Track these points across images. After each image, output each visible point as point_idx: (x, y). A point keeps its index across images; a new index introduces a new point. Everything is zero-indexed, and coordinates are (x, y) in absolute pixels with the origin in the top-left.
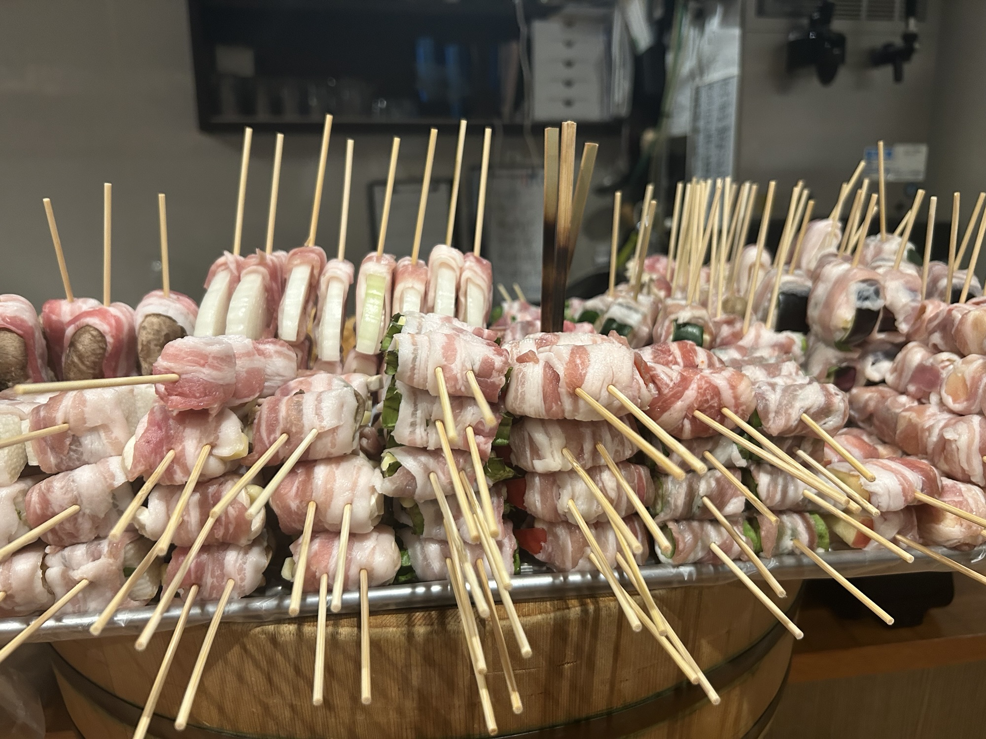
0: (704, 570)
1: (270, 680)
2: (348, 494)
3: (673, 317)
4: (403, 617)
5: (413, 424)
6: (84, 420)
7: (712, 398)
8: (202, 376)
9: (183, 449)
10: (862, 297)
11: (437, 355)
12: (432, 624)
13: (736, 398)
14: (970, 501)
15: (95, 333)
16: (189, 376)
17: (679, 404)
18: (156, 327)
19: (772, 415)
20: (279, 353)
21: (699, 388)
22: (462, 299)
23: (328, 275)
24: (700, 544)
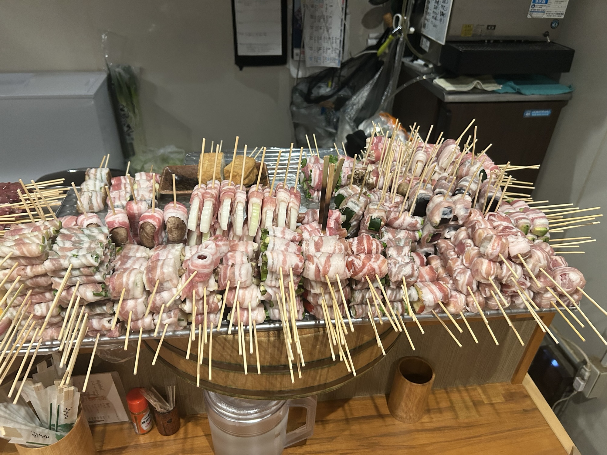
0: (365, 320)
1: (224, 349)
2: (249, 300)
3: (370, 215)
4: (267, 333)
5: (271, 281)
6: (164, 279)
7: (372, 272)
8: (205, 272)
9: (198, 290)
10: (444, 214)
11: (280, 264)
12: (276, 337)
13: (381, 271)
14: (459, 301)
15: (151, 225)
16: (201, 272)
17: (361, 274)
18: (173, 222)
19: (393, 276)
20: (223, 245)
21: (368, 269)
22: (289, 212)
23: (237, 201)
24: (364, 313)
